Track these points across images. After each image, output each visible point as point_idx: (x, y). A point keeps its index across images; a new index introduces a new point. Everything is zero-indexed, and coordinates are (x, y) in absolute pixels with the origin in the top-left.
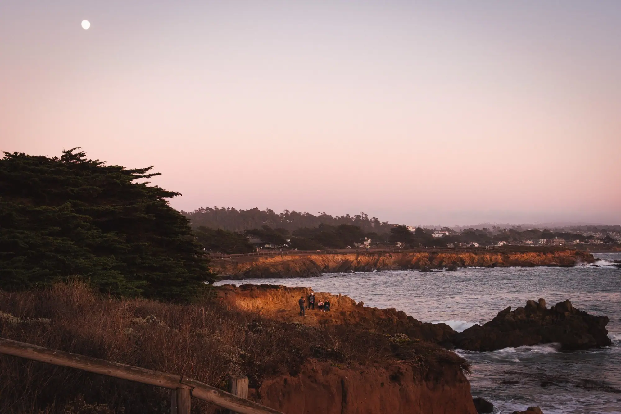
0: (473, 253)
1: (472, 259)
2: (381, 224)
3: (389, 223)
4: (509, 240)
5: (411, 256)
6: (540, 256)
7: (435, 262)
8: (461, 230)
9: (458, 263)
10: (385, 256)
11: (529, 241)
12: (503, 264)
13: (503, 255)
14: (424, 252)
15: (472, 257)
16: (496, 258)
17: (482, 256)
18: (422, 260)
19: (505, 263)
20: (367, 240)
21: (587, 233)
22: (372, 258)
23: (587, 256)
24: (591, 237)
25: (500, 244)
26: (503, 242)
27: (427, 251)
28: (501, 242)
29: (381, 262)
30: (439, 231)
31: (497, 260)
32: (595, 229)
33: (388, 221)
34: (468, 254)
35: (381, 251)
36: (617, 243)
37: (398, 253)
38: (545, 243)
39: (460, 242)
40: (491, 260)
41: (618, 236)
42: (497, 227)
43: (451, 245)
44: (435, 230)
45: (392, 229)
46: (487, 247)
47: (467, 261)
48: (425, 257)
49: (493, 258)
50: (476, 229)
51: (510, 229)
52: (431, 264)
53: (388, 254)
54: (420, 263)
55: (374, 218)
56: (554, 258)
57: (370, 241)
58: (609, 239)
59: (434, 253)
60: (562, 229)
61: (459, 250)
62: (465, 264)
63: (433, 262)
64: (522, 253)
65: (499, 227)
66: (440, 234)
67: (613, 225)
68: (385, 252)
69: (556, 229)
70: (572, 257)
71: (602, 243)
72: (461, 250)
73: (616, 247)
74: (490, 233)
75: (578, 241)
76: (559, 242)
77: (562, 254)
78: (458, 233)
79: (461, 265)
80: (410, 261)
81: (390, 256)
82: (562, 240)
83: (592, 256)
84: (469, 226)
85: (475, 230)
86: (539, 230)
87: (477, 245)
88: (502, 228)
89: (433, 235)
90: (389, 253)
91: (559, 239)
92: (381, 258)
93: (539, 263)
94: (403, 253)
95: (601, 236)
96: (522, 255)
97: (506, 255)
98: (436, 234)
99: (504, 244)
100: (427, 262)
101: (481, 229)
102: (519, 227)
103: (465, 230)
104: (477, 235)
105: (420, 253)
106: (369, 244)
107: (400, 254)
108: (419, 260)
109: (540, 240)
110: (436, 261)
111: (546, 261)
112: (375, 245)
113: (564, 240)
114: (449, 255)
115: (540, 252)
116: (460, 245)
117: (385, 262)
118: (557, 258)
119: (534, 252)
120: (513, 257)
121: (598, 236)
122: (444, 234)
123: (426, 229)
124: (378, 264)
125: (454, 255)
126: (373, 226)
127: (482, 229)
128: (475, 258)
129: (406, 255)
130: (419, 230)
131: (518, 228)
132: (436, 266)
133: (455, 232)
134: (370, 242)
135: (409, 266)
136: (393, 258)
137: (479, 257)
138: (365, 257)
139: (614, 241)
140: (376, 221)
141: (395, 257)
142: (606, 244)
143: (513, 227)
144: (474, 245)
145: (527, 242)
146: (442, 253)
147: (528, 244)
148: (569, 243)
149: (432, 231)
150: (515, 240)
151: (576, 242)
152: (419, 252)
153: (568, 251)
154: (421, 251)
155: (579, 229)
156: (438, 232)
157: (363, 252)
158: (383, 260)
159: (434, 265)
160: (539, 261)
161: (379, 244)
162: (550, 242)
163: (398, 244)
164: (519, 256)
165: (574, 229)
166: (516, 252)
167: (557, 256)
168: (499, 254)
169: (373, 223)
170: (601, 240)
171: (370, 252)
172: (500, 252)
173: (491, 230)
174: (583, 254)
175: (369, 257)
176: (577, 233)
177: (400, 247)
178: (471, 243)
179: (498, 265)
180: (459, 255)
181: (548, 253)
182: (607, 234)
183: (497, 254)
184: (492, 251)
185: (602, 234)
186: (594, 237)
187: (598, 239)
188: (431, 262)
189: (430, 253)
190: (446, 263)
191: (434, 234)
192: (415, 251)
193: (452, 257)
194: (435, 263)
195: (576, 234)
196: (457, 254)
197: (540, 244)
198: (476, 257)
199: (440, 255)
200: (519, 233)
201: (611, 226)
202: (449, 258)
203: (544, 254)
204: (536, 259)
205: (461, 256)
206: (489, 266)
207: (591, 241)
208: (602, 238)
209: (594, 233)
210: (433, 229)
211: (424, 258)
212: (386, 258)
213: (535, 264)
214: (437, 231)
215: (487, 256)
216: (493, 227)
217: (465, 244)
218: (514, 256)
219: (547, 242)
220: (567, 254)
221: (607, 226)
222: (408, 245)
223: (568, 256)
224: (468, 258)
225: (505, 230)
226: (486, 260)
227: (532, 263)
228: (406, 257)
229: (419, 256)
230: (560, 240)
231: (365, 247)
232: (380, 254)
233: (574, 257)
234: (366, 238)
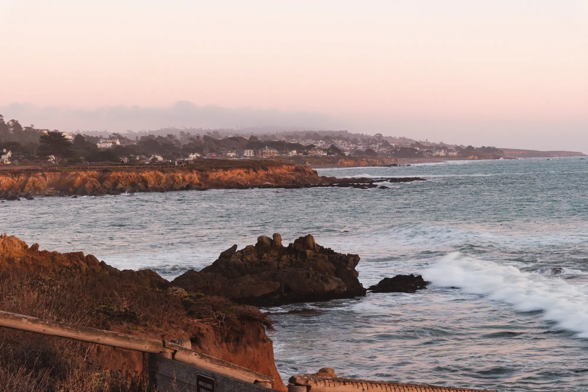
0: (159, 170)
1: (158, 179)
2: (24, 129)
3: (35, 128)
4: (204, 152)
5: (74, 175)
6: (249, 173)
7: (108, 184)
8: (137, 137)
9: (139, 184)
10: (36, 177)
11: (231, 152)
12: (200, 185)
13: (200, 173)
14: (91, 169)
15: (157, 176)
16: (191, 178)
17: (172, 174)
18: (89, 182)
19: (202, 183)
20: (5, 154)
21: (305, 141)
22: (17, 179)
23: (310, 174)
24: (311, 147)
25: (192, 157)
26: (196, 154)
27: (95, 168)
28: (194, 154)
29: (31, 184)
30: (106, 139)
31: (193, 180)
32: (316, 136)
33: (33, 125)
34: (153, 172)
35: (30, 170)
36: (344, 155)
37: (54, 171)
38: (252, 155)
39: (138, 154)
40: (184, 180)
41: (345, 144)
42: (186, 133)
43: (125, 158)
44: (101, 137)
45: (42, 137)
46: (176, 162)
47: (152, 182)
48: (92, 176)
49: (187, 177)
50: (159, 136)
51: (205, 136)
52: (102, 186)
53: (41, 174)
54: (86, 185)
55: (13, 121)
56: (268, 175)
57: (9, 154)
58: (334, 149)
59: (105, 171)
60: (274, 136)
61: (140, 166)
62: (149, 186)
63: (104, 184)
64: (225, 169)
65: (188, 134)
66: (107, 143)
67: (338, 130)
68: (36, 171)
69: (265, 136)
70: (290, 174)
71: (325, 154)
72: (143, 167)
73: (343, 160)
74: (177, 141)
75: (295, 152)
76: (270, 153)
77: (278, 171)
78: (133, 141)
79: (144, 188)
80: (71, 183)
81: (44, 175)
82: (274, 151)
83: (316, 172)
84: (147, 132)
85: (157, 138)
86: (243, 137)
87: (160, 158)
88: (193, 134)
89: (99, 145)
90: (42, 172)
91: (270, 149)
92: (31, 179)
93: (248, 183)
94: (62, 172)
95: (323, 145)
96: (226, 172)
97: (204, 173)
98: (102, 143)
99: (197, 157)
100: (96, 184)
101: (165, 136)
102: (216, 132)
103: (143, 137)
104: (161, 144)
105: (85, 171)
106: (9, 158)
107: (58, 173)
108: (84, 181)
109: (246, 151)
110: (108, 182)
111: (257, 180)
112: (17, 160)
113: (276, 151)
114: (127, 174)
115: (248, 168)
116: (138, 158)
117: (36, 185)
118: (272, 175)
119: (240, 168)
120: (213, 175)
121: (319, 145)
122: (114, 143)
123: (88, 136)
124: (26, 188)
125: (134, 174)
126: (12, 132)
127: (167, 136)
128: (162, 177)
129: (66, 174)
130: (79, 138)
131: (214, 134)
132: (109, 189)
133: (129, 141)
134: (10, 156)
135: (71, 189)
136: (48, 179)
137: (167, 176)
138: (7, 178)
139: (340, 152)
140: (16, 125)
141: (50, 177)
142: (331, 156)
143: (208, 133)
144: (156, 159)
145: (228, 154)
146: (117, 170)
147: (229, 157)
148: (284, 155)
149: (97, 139)
150: (212, 151)
151: (292, 153)
152: (85, 169)
153: (284, 166)
154: (87, 169)
155: (295, 135)
156: (105, 141)
157: (4, 170)
158: (34, 183)
159: (105, 188)
160: (248, 182)
161: (23, 158)
162: (259, 155)
163: (50, 158)
164: (221, 173)
165: (289, 137)
166: (217, 168)
167: (271, 173)
168: (194, 171)
169: (11, 127)
170: (324, 150)
171: (14, 170)
172: (196, 169)
173: (179, 137)
174: (304, 170)
175: (13, 178)
176: (293, 141)
177: (54, 163)
178: (152, 156)
179: (194, 186)
180: (140, 174)
181: (259, 169)
182: (332, 142)
183: (192, 172)
184: (185, 168)
185: (324, 142)
186: (315, 146)
187: (320, 149)
188: (101, 183)
189: (100, 171)
190: (122, 185)
191: (100, 143)
192: (78, 168)
193: (131, 176)
194: (106, 186)
195: (292, 143)
196: (138, 172)
197: (245, 156)
198: (164, 176)
199: (114, 174)
200: (217, 142)
201: (336, 132)
202: (127, 177)
203: (255, 171)
204: (244, 178)
205: (144, 175)
206: (182, 189)
207: (311, 153)
208: (324, 148)
209: (314, 141)
210: (99, 136)
211: (91, 179)
212: (37, 179)
213: (243, 184)
214: (104, 139)
215: (178, 175)
216: (181, 133)
217: (144, 157)
218: (215, 174)
219: (255, 153)
220: (284, 171)
221: (331, 131)
222: (66, 160)
223: (285, 173)
224: (152, 177)
225: (198, 137)
226: (177, 181)
227: (238, 183)
228: (67, 177)
229: (85, 175)
230: (272, 151)
231: (3, 163)
232: (29, 172)
233: (292, 174)
234: (5, 150)
